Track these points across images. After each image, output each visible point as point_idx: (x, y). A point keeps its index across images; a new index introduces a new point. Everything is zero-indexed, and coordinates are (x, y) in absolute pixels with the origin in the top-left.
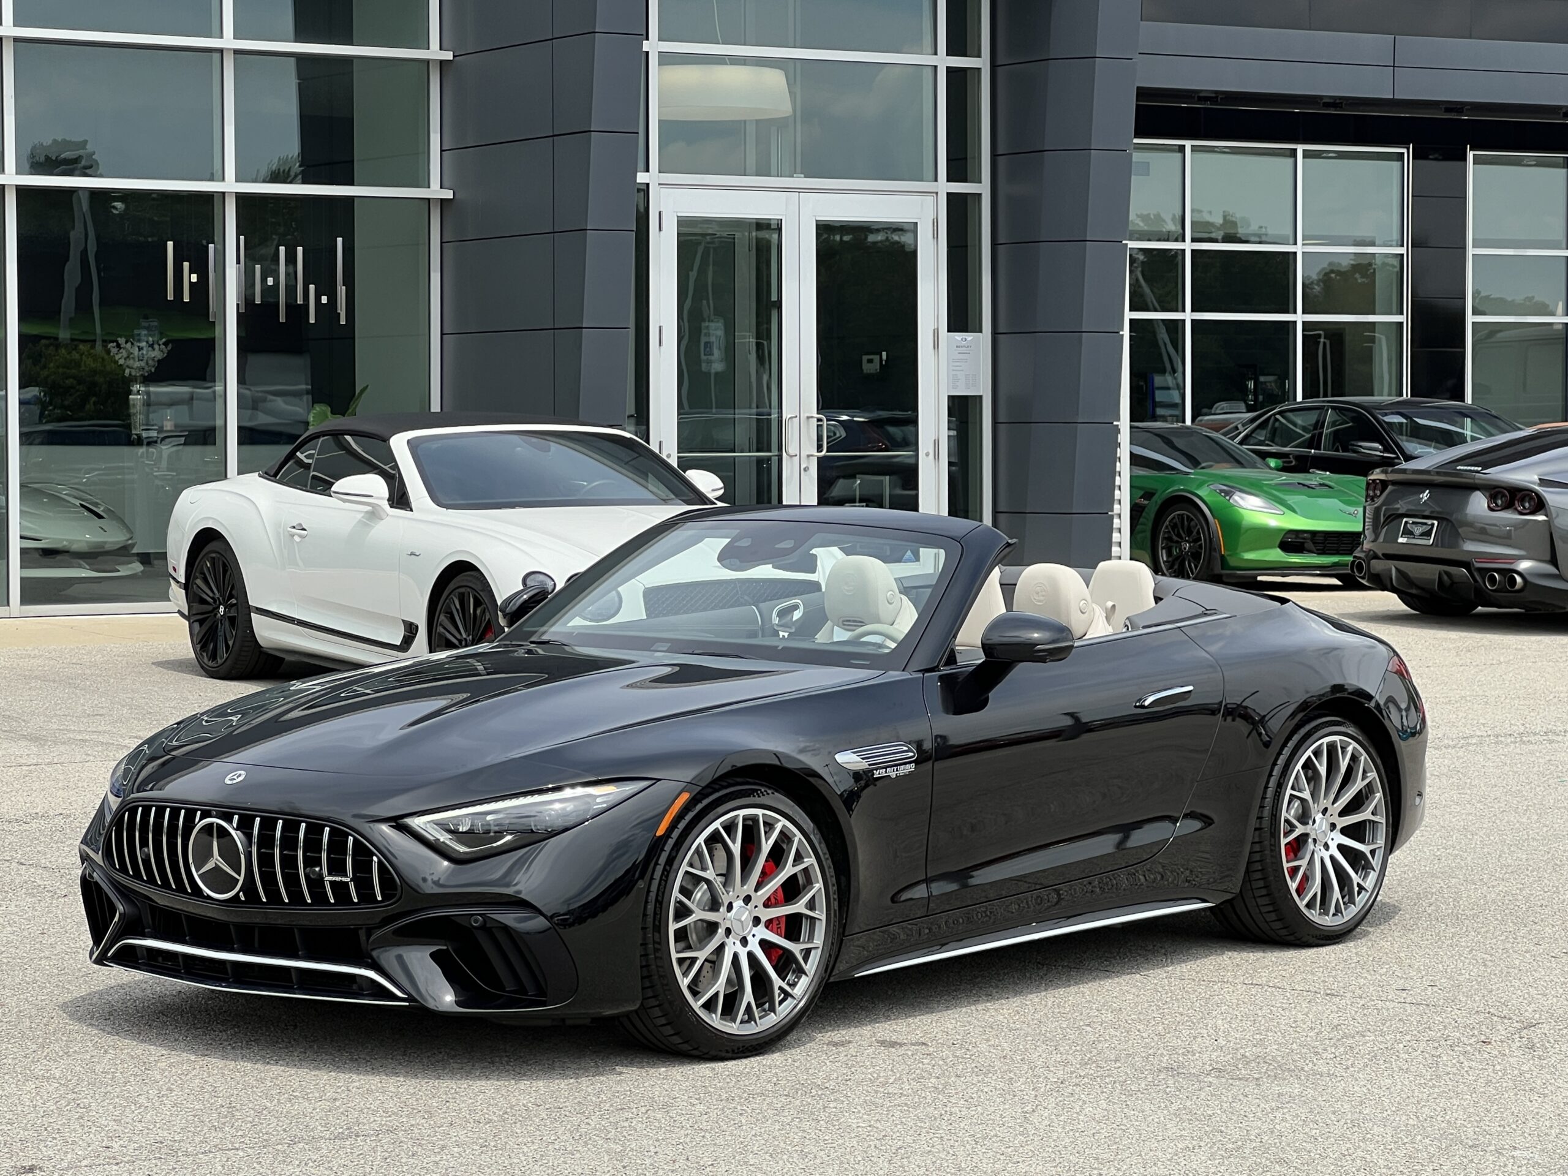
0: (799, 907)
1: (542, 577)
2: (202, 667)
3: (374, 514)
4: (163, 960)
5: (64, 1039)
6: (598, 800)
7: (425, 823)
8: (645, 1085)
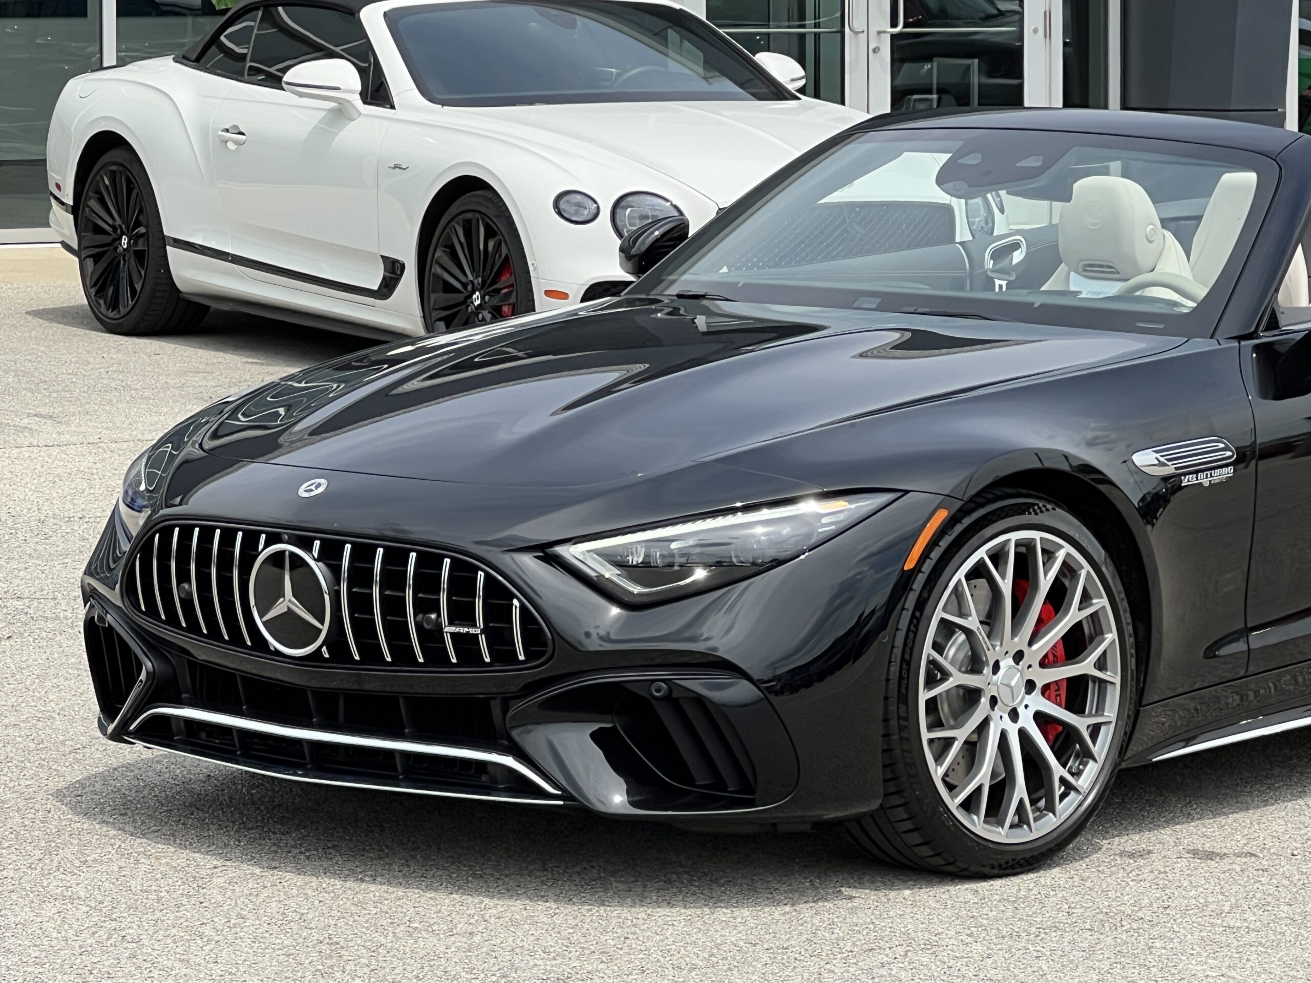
0: (1086, 666)
1: (579, 198)
2: (98, 319)
3: (341, 113)
4: (207, 736)
5: (75, 842)
6: (824, 521)
7: (583, 553)
8: (891, 914)
